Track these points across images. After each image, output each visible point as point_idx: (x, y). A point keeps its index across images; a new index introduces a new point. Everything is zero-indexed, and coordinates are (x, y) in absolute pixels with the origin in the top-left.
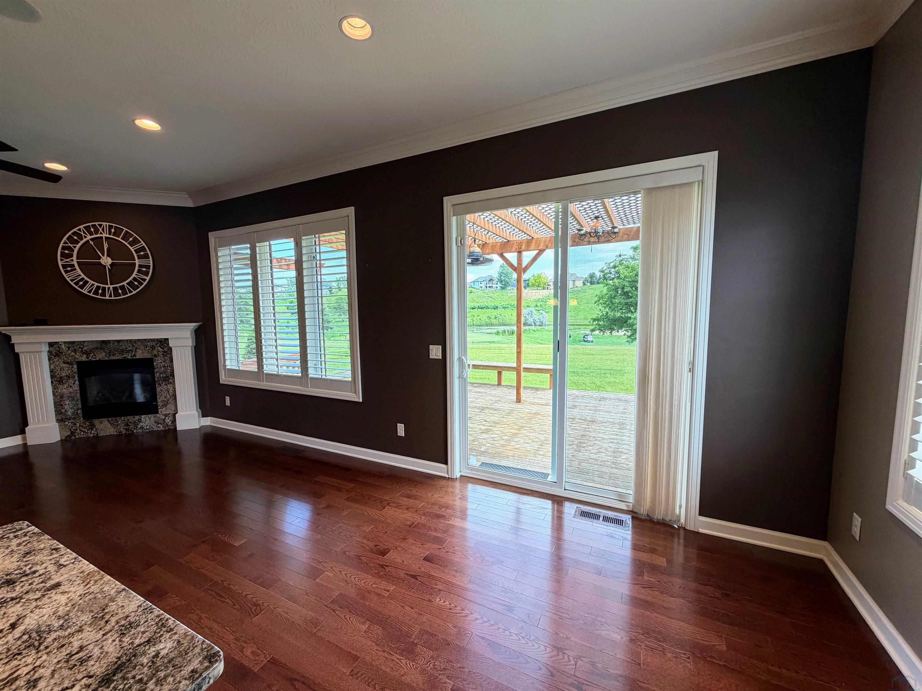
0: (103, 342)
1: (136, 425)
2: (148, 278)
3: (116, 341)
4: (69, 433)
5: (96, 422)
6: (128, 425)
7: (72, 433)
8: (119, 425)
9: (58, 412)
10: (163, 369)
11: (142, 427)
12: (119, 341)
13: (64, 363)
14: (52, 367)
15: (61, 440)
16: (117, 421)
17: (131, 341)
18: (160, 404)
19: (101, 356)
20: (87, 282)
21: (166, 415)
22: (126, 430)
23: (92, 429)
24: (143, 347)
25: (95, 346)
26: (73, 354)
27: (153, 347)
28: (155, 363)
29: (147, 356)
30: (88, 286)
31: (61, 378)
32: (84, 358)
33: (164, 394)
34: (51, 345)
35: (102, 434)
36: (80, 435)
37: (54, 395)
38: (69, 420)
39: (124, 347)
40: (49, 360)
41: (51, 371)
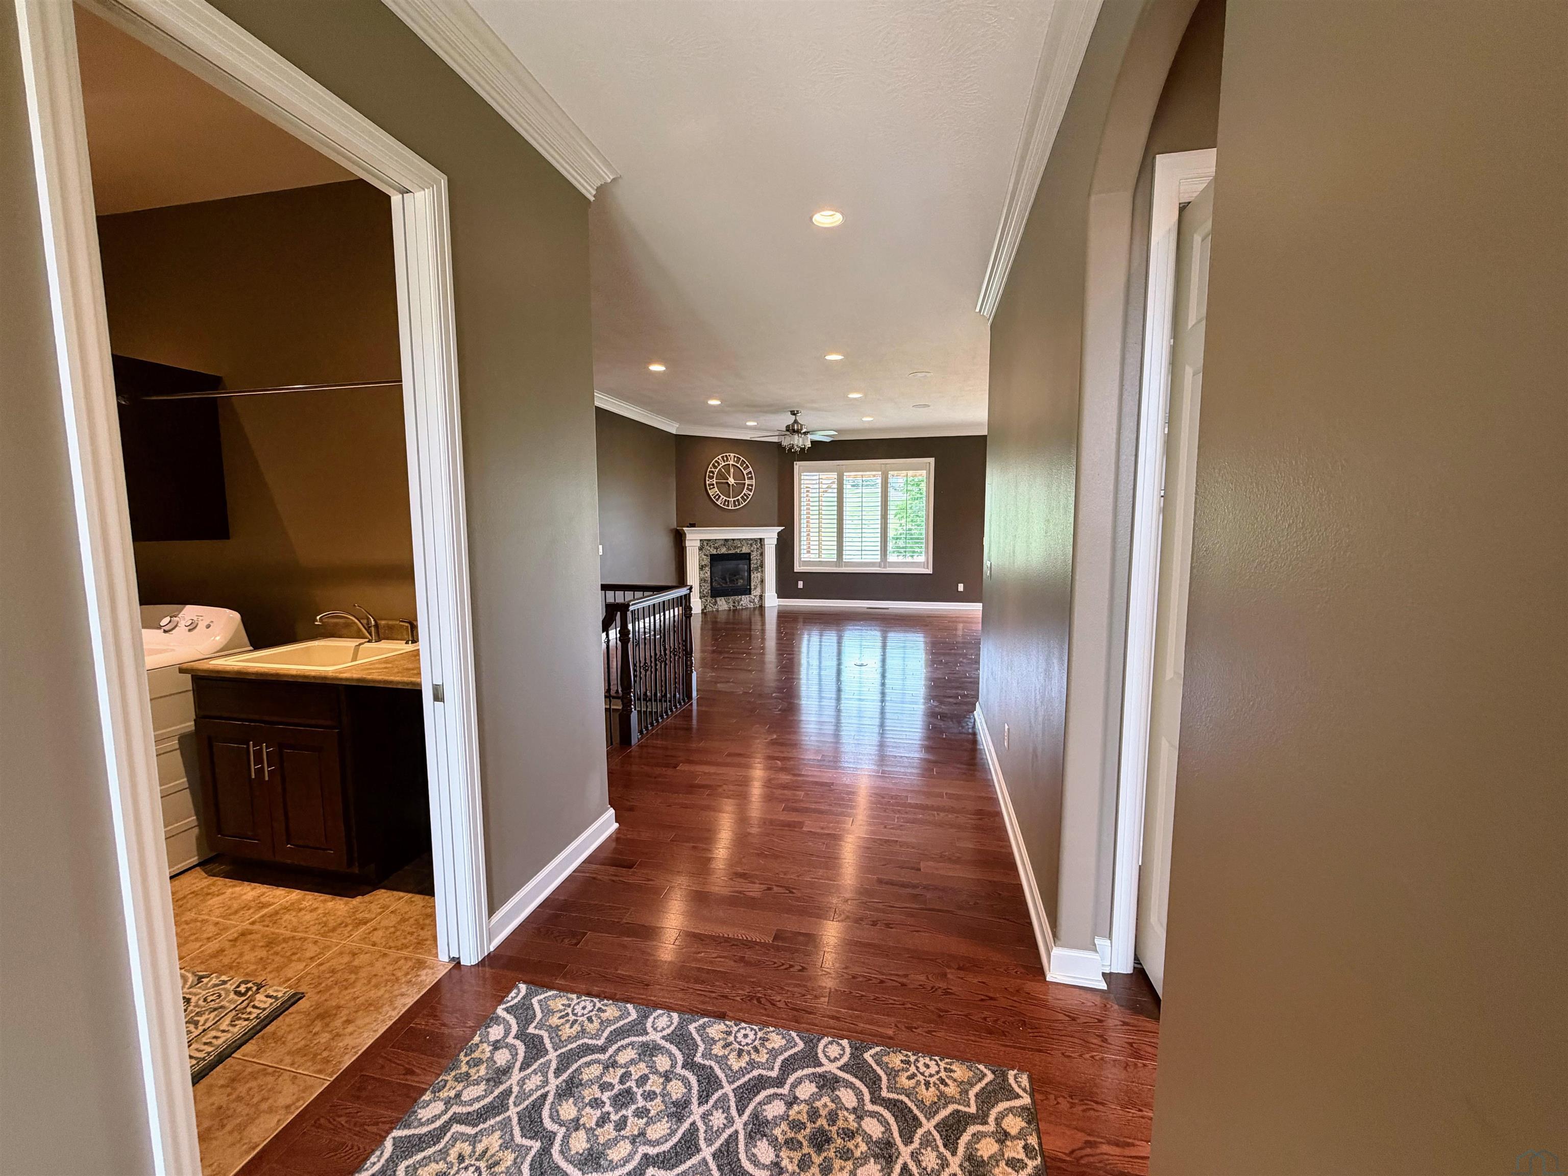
0: (726, 540)
1: (739, 603)
2: (752, 494)
4: (705, 608)
5: (718, 599)
7: (708, 607)
8: (730, 602)
9: (700, 591)
10: (756, 561)
11: (742, 604)
12: (733, 540)
13: (706, 555)
14: (699, 558)
15: (704, 612)
16: (729, 600)
17: (740, 539)
18: (752, 587)
19: (723, 550)
20: (720, 497)
21: (755, 596)
22: (733, 605)
23: (716, 605)
24: (746, 545)
25: (720, 543)
26: (710, 549)
27: (751, 545)
28: (752, 557)
29: (748, 551)
30: (721, 499)
31: (703, 566)
32: (714, 552)
33: (756, 579)
34: (701, 540)
35: (720, 609)
37: (699, 578)
38: (707, 597)
39: (736, 544)
40: (698, 553)
41: (699, 561)
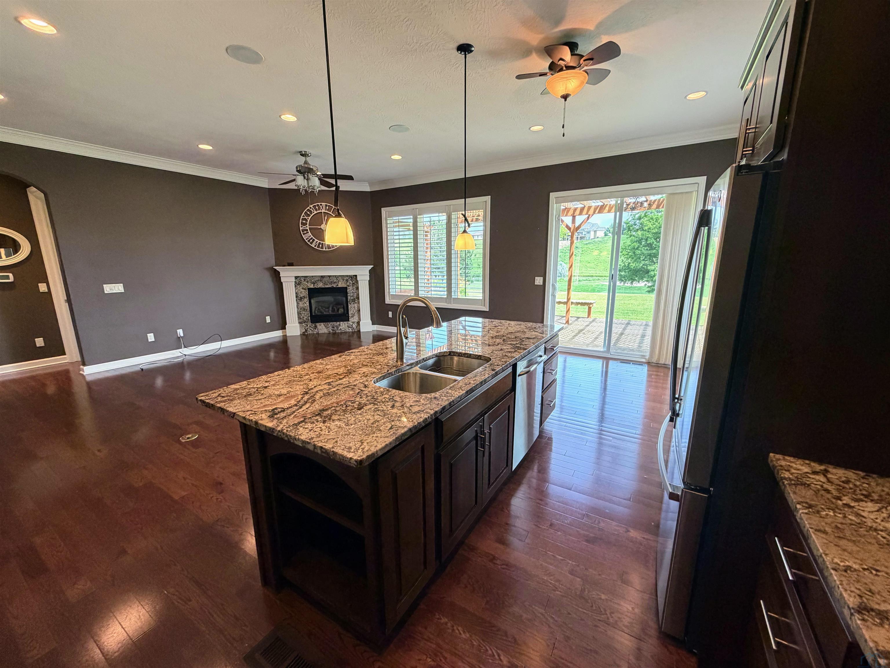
0: (322, 276)
1: (337, 328)
3: (328, 276)
4: (304, 331)
5: (318, 324)
6: (334, 328)
7: (306, 331)
8: (329, 327)
9: (299, 318)
10: (352, 294)
11: (341, 329)
12: (330, 276)
13: (302, 289)
14: (297, 291)
15: (301, 334)
16: (328, 325)
17: (336, 276)
18: (350, 315)
19: (320, 285)
20: (314, 240)
21: (353, 323)
22: (332, 330)
23: (316, 329)
24: (342, 280)
25: (317, 279)
26: (307, 283)
27: (347, 280)
28: (348, 291)
29: (344, 285)
30: (315, 242)
31: (301, 298)
32: (310, 286)
33: (353, 309)
34: (296, 278)
35: (320, 332)
36: (310, 332)
37: (297, 308)
38: (305, 322)
39: (332, 280)
40: (295, 287)
41: (296, 293)
